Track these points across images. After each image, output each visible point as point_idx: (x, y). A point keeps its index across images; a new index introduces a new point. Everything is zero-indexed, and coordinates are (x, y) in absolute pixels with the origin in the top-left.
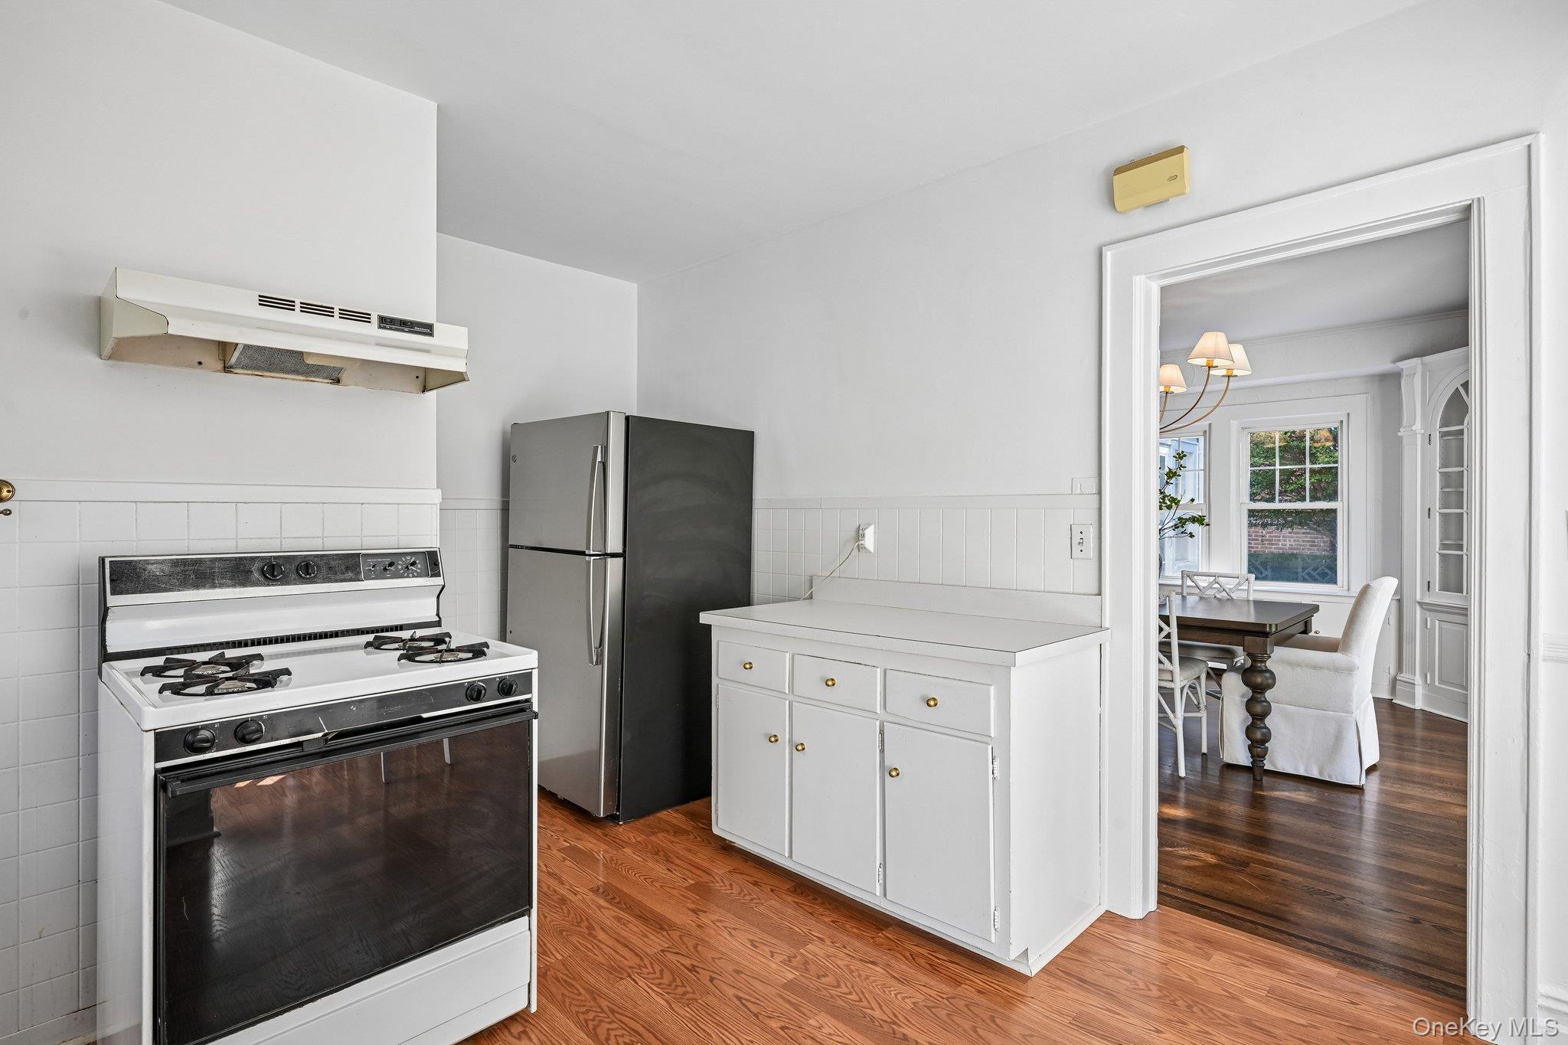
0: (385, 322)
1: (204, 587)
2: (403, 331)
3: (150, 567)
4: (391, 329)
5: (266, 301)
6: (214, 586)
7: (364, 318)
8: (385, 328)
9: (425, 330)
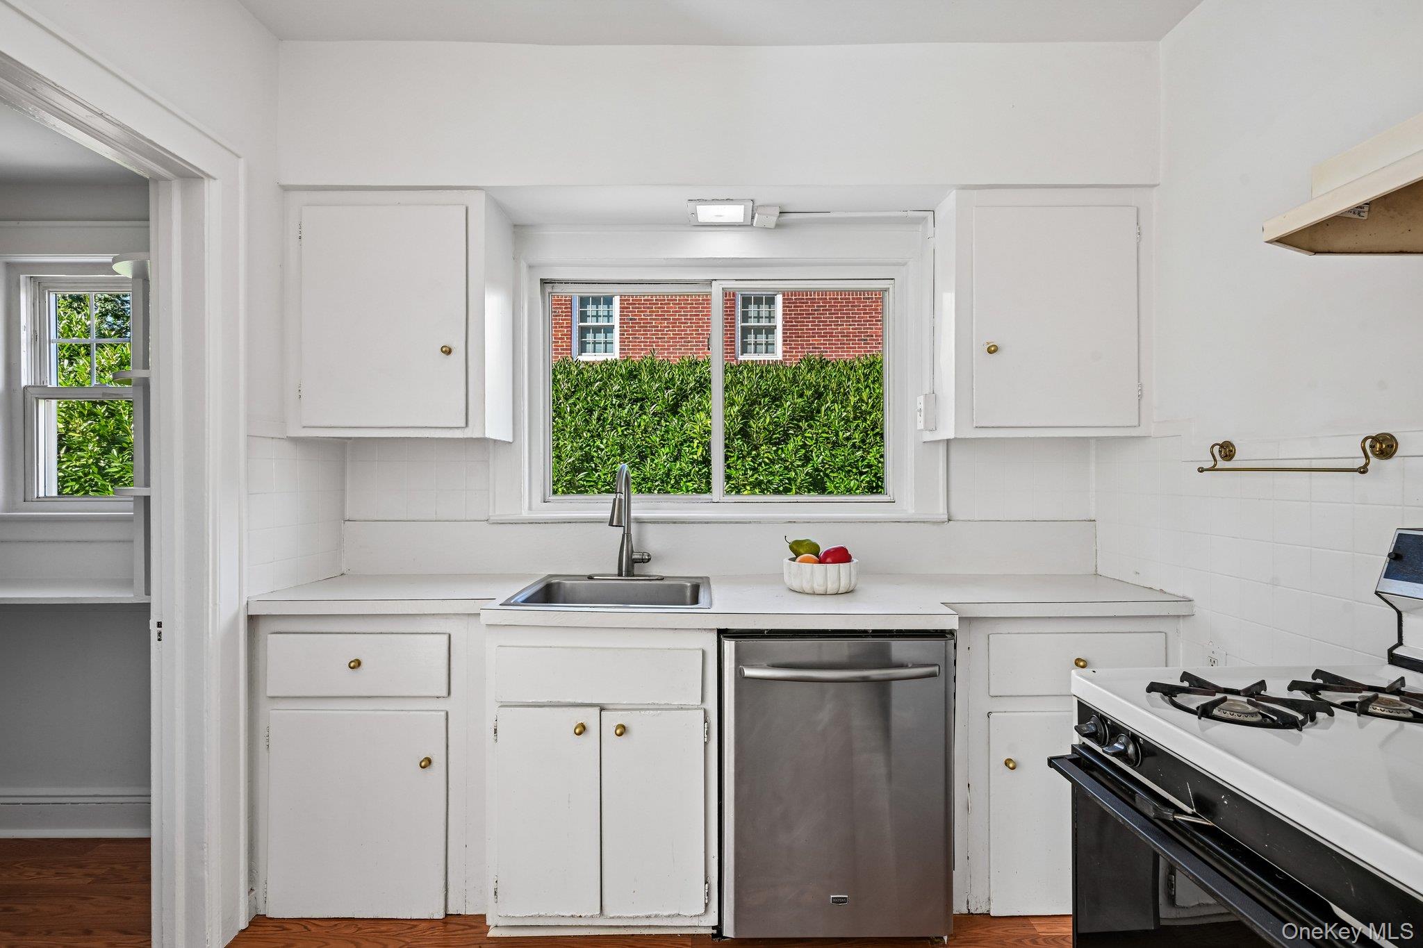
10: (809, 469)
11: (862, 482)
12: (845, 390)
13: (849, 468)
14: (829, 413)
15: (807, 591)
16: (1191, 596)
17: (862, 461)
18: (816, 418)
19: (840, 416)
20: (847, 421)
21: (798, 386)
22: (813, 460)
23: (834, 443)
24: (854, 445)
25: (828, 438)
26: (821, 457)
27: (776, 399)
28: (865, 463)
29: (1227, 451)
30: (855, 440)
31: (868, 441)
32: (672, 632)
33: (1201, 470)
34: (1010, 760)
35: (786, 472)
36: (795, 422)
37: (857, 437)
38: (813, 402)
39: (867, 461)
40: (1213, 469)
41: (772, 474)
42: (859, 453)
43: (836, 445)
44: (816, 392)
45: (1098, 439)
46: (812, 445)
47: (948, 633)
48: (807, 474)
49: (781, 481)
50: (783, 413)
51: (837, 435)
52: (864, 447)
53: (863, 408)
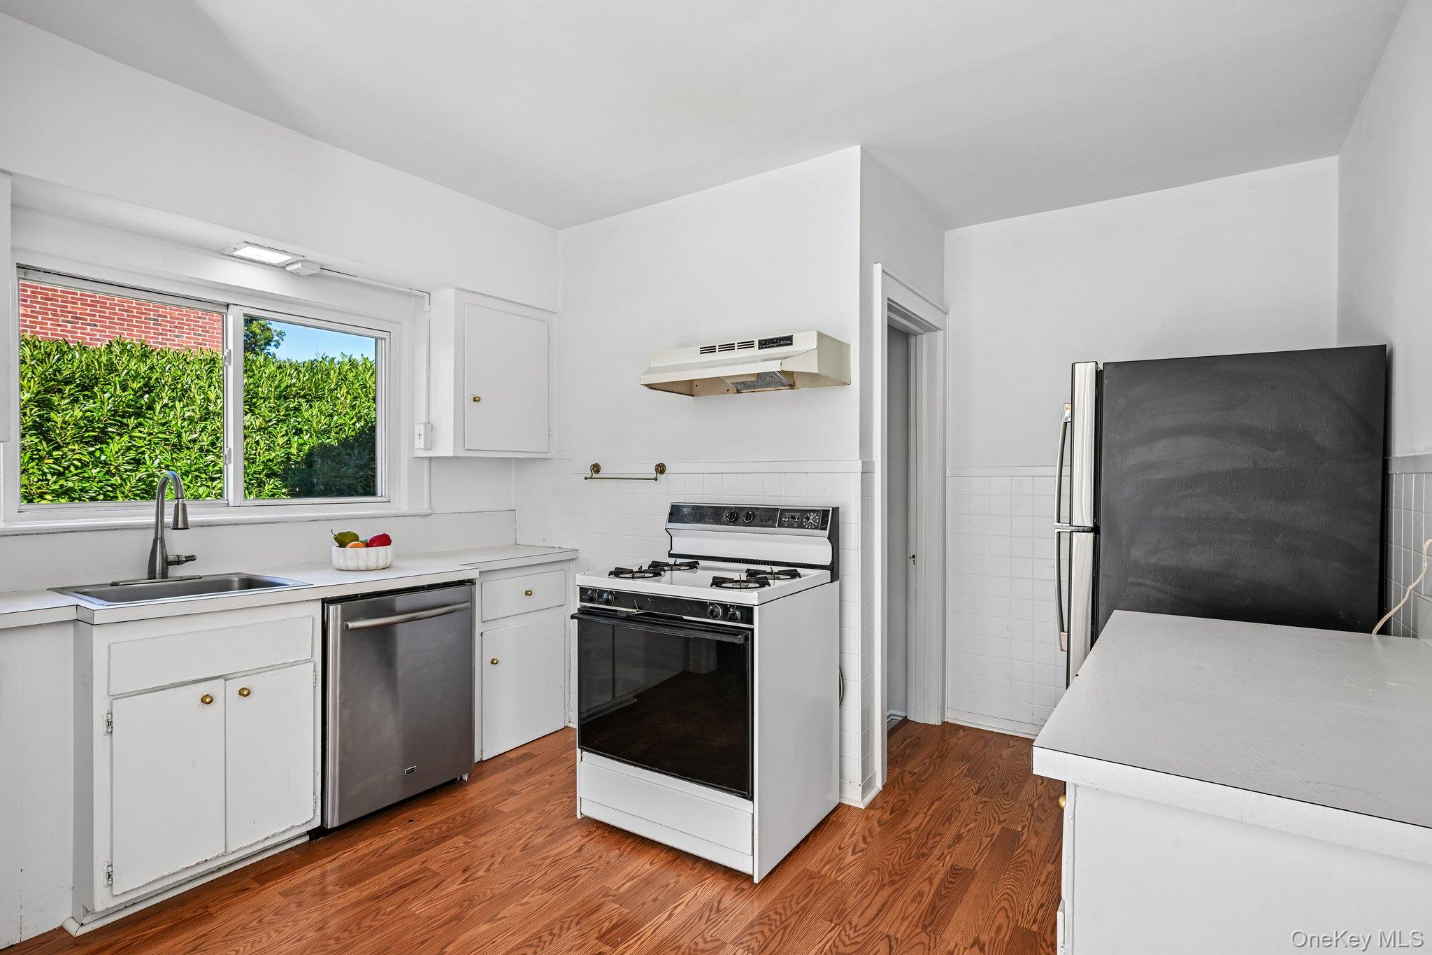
0: (764, 344)
1: (701, 523)
2: (773, 347)
3: (684, 509)
4: (766, 348)
5: (704, 350)
6: (705, 523)
7: (748, 345)
8: (762, 348)
9: (787, 342)
10: (142, 473)
11: (213, 488)
12: (183, 386)
13: (196, 473)
14: (167, 411)
15: (361, 569)
16: (576, 548)
17: (214, 466)
18: (148, 416)
19: (183, 416)
20: (191, 420)
21: (119, 375)
22: (145, 464)
23: (174, 445)
24: (201, 450)
25: (166, 440)
26: (157, 461)
27: (87, 387)
28: (217, 468)
29: (596, 468)
30: (202, 444)
31: (219, 445)
32: (286, 606)
33: (586, 478)
34: (493, 660)
35: (107, 477)
36: (118, 418)
37: (205, 439)
38: (142, 396)
39: (218, 466)
40: (591, 478)
41: (88, 479)
42: (211, 457)
43: (177, 447)
44: (146, 385)
45: (517, 459)
46: (142, 447)
47: (467, 582)
48: (140, 480)
49: (101, 488)
50: (101, 405)
51: (179, 436)
52: (214, 451)
53: (210, 408)
